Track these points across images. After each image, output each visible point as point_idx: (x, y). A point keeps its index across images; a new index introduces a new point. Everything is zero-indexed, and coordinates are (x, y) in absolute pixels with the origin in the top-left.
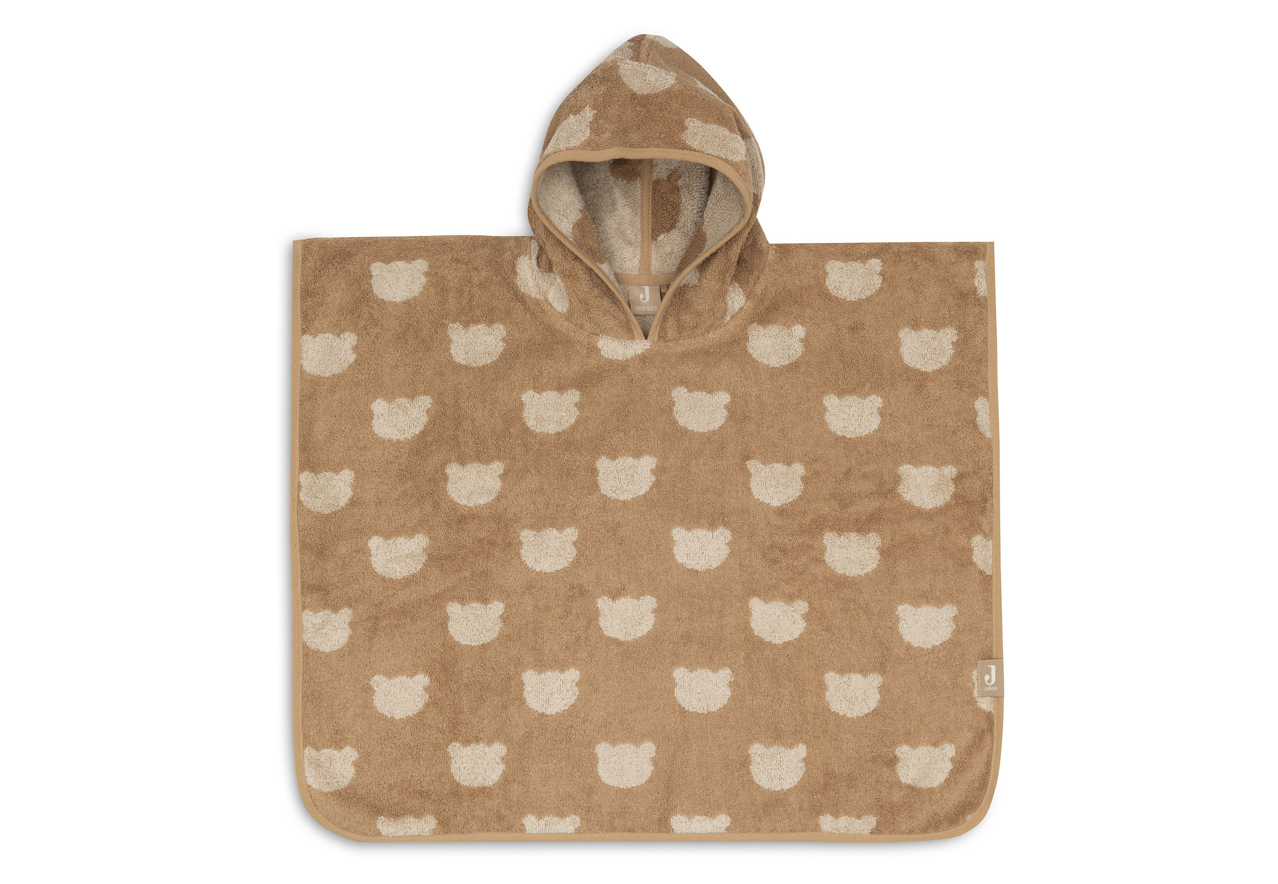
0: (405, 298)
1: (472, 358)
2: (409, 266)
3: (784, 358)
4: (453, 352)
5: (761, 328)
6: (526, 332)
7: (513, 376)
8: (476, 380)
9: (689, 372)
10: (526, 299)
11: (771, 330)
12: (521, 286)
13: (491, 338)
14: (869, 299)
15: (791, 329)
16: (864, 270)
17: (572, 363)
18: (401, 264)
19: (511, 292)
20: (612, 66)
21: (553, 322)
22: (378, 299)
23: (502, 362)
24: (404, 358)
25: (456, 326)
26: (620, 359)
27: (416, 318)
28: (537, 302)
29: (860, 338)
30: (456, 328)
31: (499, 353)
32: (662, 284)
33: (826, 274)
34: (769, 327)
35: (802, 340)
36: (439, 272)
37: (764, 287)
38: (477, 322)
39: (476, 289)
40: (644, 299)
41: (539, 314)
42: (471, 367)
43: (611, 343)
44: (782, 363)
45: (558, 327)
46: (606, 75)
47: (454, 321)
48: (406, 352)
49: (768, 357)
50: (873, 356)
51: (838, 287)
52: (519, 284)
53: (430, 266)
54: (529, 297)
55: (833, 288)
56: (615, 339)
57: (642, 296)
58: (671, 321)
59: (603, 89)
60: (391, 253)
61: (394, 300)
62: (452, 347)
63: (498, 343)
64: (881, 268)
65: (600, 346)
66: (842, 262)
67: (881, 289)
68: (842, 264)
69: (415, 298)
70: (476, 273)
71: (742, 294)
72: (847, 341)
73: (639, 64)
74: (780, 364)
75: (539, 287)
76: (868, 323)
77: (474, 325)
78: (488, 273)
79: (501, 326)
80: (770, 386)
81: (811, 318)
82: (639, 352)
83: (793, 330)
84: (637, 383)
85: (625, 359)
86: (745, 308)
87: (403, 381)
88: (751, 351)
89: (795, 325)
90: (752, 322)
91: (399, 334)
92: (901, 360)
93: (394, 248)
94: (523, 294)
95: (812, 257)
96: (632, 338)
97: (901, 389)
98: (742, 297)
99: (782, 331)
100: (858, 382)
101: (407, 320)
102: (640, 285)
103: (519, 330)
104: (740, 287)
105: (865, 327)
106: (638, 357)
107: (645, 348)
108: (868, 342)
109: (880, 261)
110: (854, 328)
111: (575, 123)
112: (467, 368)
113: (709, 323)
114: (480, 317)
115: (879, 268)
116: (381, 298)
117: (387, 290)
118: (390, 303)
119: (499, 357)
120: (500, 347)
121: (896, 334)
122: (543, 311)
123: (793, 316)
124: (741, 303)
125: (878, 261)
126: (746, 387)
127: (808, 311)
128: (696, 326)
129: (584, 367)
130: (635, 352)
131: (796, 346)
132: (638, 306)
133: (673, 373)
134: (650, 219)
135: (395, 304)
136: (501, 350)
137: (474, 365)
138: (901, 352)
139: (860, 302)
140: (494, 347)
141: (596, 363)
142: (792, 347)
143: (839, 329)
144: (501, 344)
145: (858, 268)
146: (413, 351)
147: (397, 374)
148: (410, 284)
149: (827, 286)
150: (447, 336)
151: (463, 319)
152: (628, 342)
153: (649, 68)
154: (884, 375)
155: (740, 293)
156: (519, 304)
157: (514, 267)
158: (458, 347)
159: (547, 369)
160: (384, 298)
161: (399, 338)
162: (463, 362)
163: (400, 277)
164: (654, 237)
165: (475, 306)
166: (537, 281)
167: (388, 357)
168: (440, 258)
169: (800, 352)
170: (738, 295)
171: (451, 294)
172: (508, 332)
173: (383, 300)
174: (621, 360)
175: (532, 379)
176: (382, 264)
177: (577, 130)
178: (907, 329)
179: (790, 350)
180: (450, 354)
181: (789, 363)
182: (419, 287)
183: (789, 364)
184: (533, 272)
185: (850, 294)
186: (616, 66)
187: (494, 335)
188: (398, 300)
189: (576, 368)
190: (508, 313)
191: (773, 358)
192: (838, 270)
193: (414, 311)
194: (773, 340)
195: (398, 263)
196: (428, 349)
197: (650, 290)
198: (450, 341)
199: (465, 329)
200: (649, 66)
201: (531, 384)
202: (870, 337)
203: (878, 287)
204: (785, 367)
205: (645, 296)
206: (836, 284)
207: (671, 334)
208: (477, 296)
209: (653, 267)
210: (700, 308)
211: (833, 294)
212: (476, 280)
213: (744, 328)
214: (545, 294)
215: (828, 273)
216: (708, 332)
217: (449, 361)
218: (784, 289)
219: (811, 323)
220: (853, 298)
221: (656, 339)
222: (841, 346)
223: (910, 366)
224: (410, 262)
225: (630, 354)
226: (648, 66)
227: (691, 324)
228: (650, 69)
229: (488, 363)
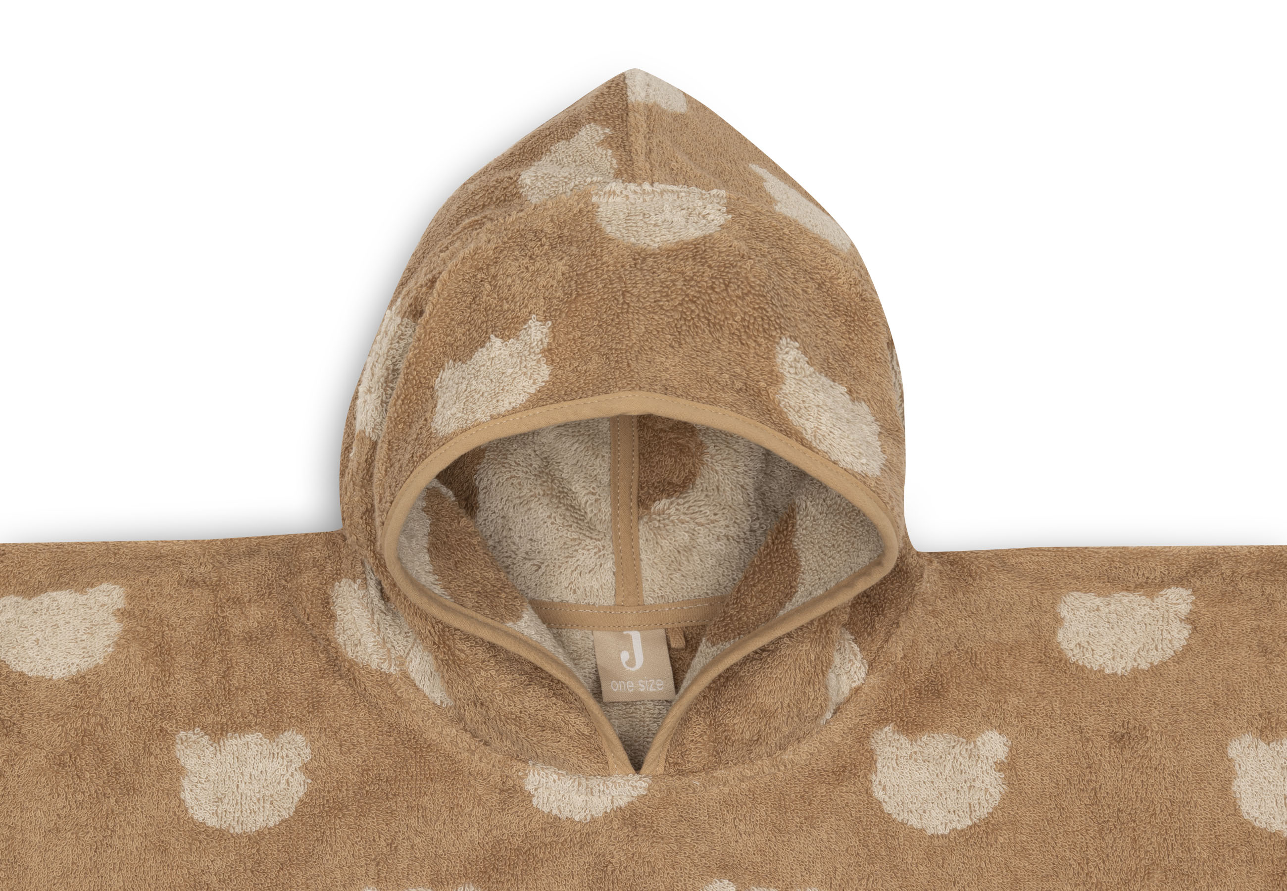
0: (74, 670)
1: (232, 811)
2: (82, 599)
3: (961, 813)
4: (186, 796)
5: (903, 739)
6: (358, 752)
7: (328, 857)
8: (243, 865)
9: (737, 842)
10: (360, 673)
11: (926, 744)
12: (345, 645)
13: (275, 765)
14: (1156, 671)
15: (975, 742)
16: (1149, 610)
17: (466, 825)
18: (64, 597)
19: (321, 656)
20: (580, 211)
21: (421, 724)
22: (12, 672)
23: (303, 824)
24: (74, 811)
25: (194, 737)
26: (577, 819)
27: (101, 716)
28: (384, 680)
29: (1138, 761)
30: (194, 742)
31: (296, 799)
32: (670, 626)
33: (1058, 620)
34: (925, 738)
35: (1000, 766)
36: (151, 609)
37: (909, 643)
38: (242, 728)
39: (239, 648)
40: (631, 662)
41: (389, 706)
42: (232, 834)
43: (554, 781)
44: (954, 825)
45: (432, 735)
46: (565, 231)
47: (190, 724)
48: (80, 797)
49: (921, 812)
50: (1169, 804)
51: (1086, 645)
52: (340, 640)
53: (131, 598)
54: (366, 667)
55: (1072, 646)
56: (564, 773)
57: (625, 656)
58: (699, 727)
59: (561, 266)
60: (40, 576)
61: (48, 675)
62: (185, 783)
63: (292, 775)
64: (1190, 607)
65: (529, 787)
66: (1099, 596)
67: (1188, 648)
68: (1098, 601)
69: (96, 671)
70: (238, 611)
71: (859, 656)
72: (1108, 767)
73: (638, 189)
74: (950, 827)
75: (389, 650)
76: (1155, 725)
77: (237, 735)
78: (265, 612)
79: (299, 738)
80: (928, 877)
81: (1022, 716)
82: (622, 802)
83: (979, 744)
84: (617, 872)
85: (589, 818)
86: (866, 689)
87: (73, 863)
88: (879, 794)
89: (983, 732)
90: (881, 721)
91: (62, 755)
92: (1237, 811)
93: (46, 568)
94: (353, 664)
95: (1027, 590)
96: (605, 771)
97: (1235, 883)
98: (858, 664)
99: (954, 747)
100: (1134, 868)
101: (79, 723)
102: (619, 628)
103: (341, 746)
104: (855, 641)
105: (1149, 734)
106: (619, 813)
107: (635, 794)
108: (1156, 769)
109: (1190, 592)
110: (1123, 736)
111: (508, 358)
112: (220, 835)
113: (786, 730)
114: (251, 717)
115: (1184, 608)
116: (19, 669)
117: (30, 653)
118: (39, 681)
119: (296, 812)
120: (299, 787)
121: (1222, 748)
122: (398, 700)
123: (979, 711)
124: (856, 679)
125: (1185, 593)
126: (871, 880)
127: (1013, 700)
128: (757, 740)
129: (494, 832)
130: (612, 803)
131: (987, 780)
132: (618, 680)
133: (703, 848)
134: (636, 465)
135: (52, 686)
136: (301, 794)
137: (238, 830)
138: (1235, 793)
139: (1136, 676)
140: (283, 785)
141: (522, 824)
142: (977, 784)
143: (1088, 740)
144: (300, 777)
145: (1135, 606)
146: (95, 796)
147: (59, 849)
148: (84, 637)
149: (1059, 643)
150: (175, 760)
151: (210, 721)
152: (594, 782)
153: (662, 193)
154: (1195, 849)
155: (855, 655)
156: (340, 682)
157: (327, 602)
158: (199, 785)
159: (409, 838)
160: (24, 670)
161: (62, 764)
162: (212, 822)
163: (61, 623)
164: (644, 503)
165: (237, 689)
166: (382, 635)
167: (38, 808)
168: (152, 580)
169: (998, 797)
170: (850, 661)
171: (181, 660)
172: (316, 753)
173: (21, 674)
174: (580, 822)
175: (374, 864)
176: (19, 599)
177: (514, 376)
178: (1248, 739)
179: (972, 792)
180: (182, 802)
181: (970, 823)
182: (107, 643)
183: (970, 827)
184: (373, 614)
185: (1113, 658)
186: (590, 208)
187: (283, 758)
188: (58, 674)
189: (474, 834)
190: (315, 704)
191: (934, 814)
192: (1088, 614)
193: (95, 701)
194: (932, 768)
195: (55, 594)
196: (130, 789)
197: (644, 640)
198: (181, 771)
199: (215, 745)
200: (662, 186)
201: (372, 873)
202: (1161, 756)
203: (1179, 645)
204: (961, 833)
205: (632, 655)
206: (1082, 639)
207: (697, 756)
208: (243, 665)
209: (646, 586)
210: (769, 701)
211: (1073, 659)
212: (238, 626)
213: (862, 738)
214: (401, 662)
215: (1063, 619)
216: (782, 748)
217: (178, 819)
218: (956, 647)
219: (1021, 725)
220: (1120, 666)
221: (660, 770)
222: (1094, 778)
223: (1257, 824)
224: (82, 591)
225: (601, 808)
226: (658, 187)
227: (747, 736)
228: (666, 196)
229: (271, 824)
